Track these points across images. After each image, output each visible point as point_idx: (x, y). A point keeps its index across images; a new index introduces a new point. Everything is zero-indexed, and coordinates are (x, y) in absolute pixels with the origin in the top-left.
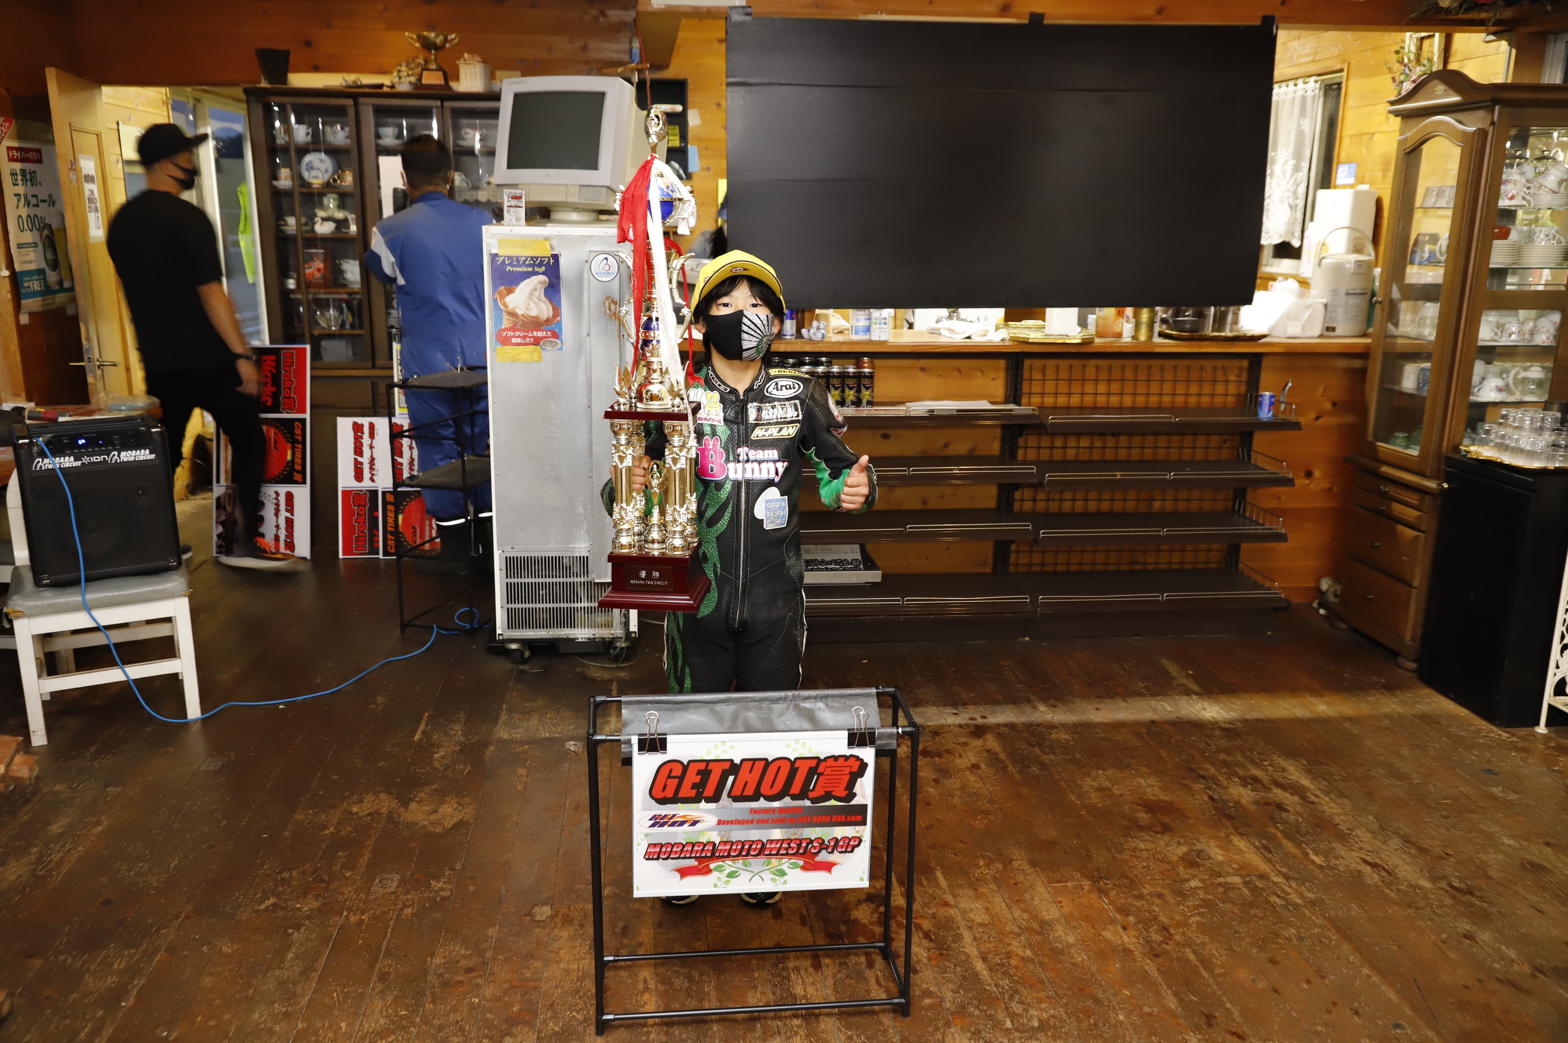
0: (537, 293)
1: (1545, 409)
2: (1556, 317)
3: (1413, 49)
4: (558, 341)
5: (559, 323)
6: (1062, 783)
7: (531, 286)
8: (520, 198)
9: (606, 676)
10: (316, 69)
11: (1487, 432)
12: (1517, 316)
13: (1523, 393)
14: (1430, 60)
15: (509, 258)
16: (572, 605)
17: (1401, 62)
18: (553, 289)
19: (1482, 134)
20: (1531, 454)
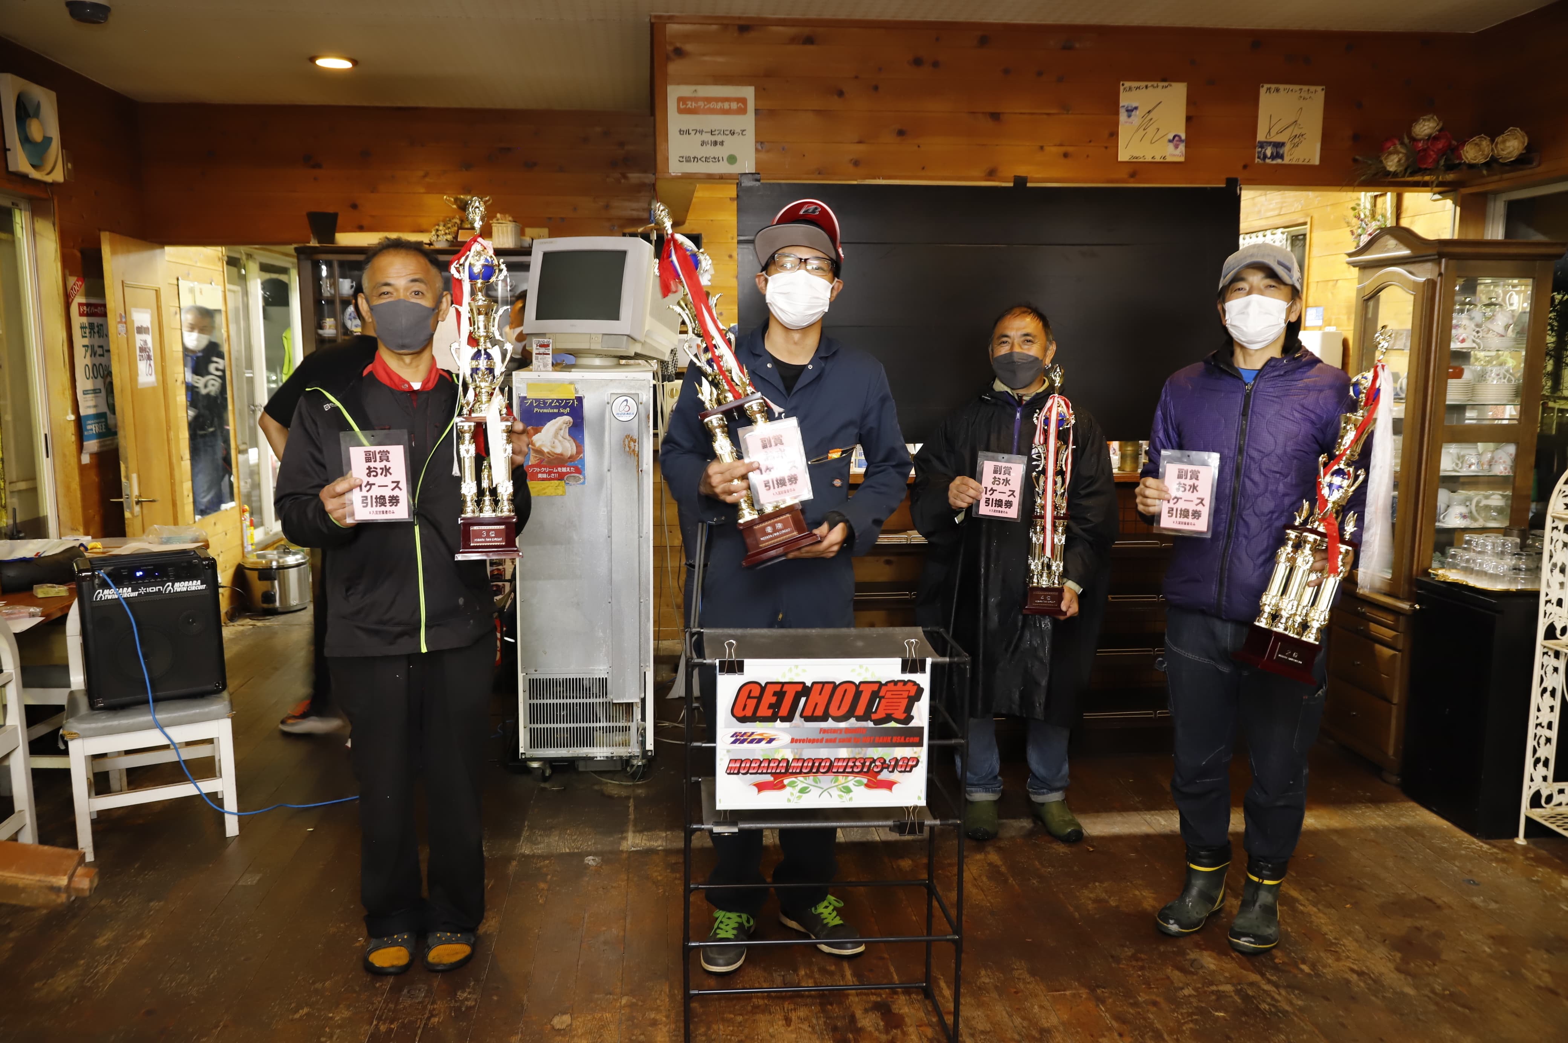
0: (562, 432)
1: (1505, 536)
2: (1511, 449)
3: (1368, 206)
4: (581, 477)
5: (582, 460)
6: (1061, 896)
7: (557, 425)
8: (548, 346)
9: (624, 793)
10: (361, 228)
11: (1454, 556)
12: (1477, 448)
13: (1486, 519)
14: (1384, 216)
15: (536, 400)
16: (592, 725)
17: (1358, 217)
18: (577, 428)
19: (1431, 283)
20: (1494, 577)
